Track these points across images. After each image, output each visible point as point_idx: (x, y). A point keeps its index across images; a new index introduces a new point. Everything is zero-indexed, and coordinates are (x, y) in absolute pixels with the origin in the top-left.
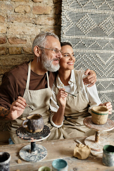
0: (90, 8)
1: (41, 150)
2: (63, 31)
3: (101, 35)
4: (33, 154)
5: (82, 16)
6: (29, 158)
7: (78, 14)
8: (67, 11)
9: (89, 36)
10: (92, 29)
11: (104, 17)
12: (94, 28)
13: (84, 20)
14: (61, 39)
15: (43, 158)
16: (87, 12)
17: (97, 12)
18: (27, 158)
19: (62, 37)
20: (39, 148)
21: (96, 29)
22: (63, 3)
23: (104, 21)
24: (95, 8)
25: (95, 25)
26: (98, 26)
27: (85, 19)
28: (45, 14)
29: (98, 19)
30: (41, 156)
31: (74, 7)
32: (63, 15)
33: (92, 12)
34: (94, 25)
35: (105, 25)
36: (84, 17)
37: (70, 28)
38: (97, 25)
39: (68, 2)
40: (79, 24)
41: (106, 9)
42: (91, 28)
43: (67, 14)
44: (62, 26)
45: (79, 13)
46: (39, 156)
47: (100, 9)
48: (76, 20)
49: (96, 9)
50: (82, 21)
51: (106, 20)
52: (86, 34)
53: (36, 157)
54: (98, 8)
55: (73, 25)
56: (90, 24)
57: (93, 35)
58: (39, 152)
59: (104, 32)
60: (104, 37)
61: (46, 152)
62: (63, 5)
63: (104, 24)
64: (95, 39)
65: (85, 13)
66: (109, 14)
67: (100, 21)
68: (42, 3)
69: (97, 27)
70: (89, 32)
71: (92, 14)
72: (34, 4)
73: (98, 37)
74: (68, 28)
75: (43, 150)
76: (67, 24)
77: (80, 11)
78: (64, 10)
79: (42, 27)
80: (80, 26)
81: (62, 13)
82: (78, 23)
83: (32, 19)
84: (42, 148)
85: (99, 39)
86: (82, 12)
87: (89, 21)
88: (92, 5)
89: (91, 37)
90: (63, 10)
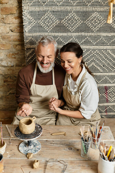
0: (51, 5)
1: (36, 144)
2: (25, 30)
3: (64, 31)
4: (30, 148)
5: (44, 14)
6: (27, 152)
7: (39, 12)
8: (28, 10)
9: (52, 32)
10: (54, 26)
11: (66, 13)
12: (56, 24)
13: (45, 18)
14: (24, 37)
15: (38, 151)
16: (48, 10)
17: (59, 9)
18: (25, 152)
19: (24, 35)
20: (34, 143)
21: (59, 25)
22: (22, 3)
23: (66, 18)
24: (56, 5)
25: (58, 22)
26: (61, 22)
27: (47, 16)
28: (12, 13)
29: (60, 16)
30: (36, 149)
31: (35, 6)
32: (23, 15)
33: (54, 9)
34: (56, 22)
35: (67, 22)
36: (46, 15)
37: (32, 26)
38: (59, 22)
39: (28, 2)
40: (41, 22)
41: (68, 5)
42: (53, 24)
43: (27, 13)
44: (24, 25)
45: (41, 11)
46: (35, 149)
47: (61, 6)
48: (38, 18)
49: (58, 6)
50: (44, 19)
51: (68, 16)
52: (49, 31)
53: (32, 150)
54: (59, 5)
55: (35, 23)
56: (52, 21)
57: (56, 31)
58: (34, 146)
59: (67, 28)
60: (67, 33)
61: (40, 146)
62: (23, 6)
63: (66, 20)
64: (58, 35)
65: (47, 11)
66: (71, 10)
67: (62, 18)
68: (8, 4)
69: (60, 24)
70: (51, 28)
71: (53, 12)
72: (1, 5)
73: (61, 33)
74: (29, 26)
75: (38, 144)
76: (29, 23)
77: (42, 10)
78: (25, 10)
79: (10, 25)
80: (43, 23)
81: (23, 13)
82: (40, 20)
83: (1, 19)
84: (37, 143)
85: (62, 35)
86: (43, 10)
87: (50, 18)
88: (53, 2)
89: (54, 33)
90: (23, 11)
